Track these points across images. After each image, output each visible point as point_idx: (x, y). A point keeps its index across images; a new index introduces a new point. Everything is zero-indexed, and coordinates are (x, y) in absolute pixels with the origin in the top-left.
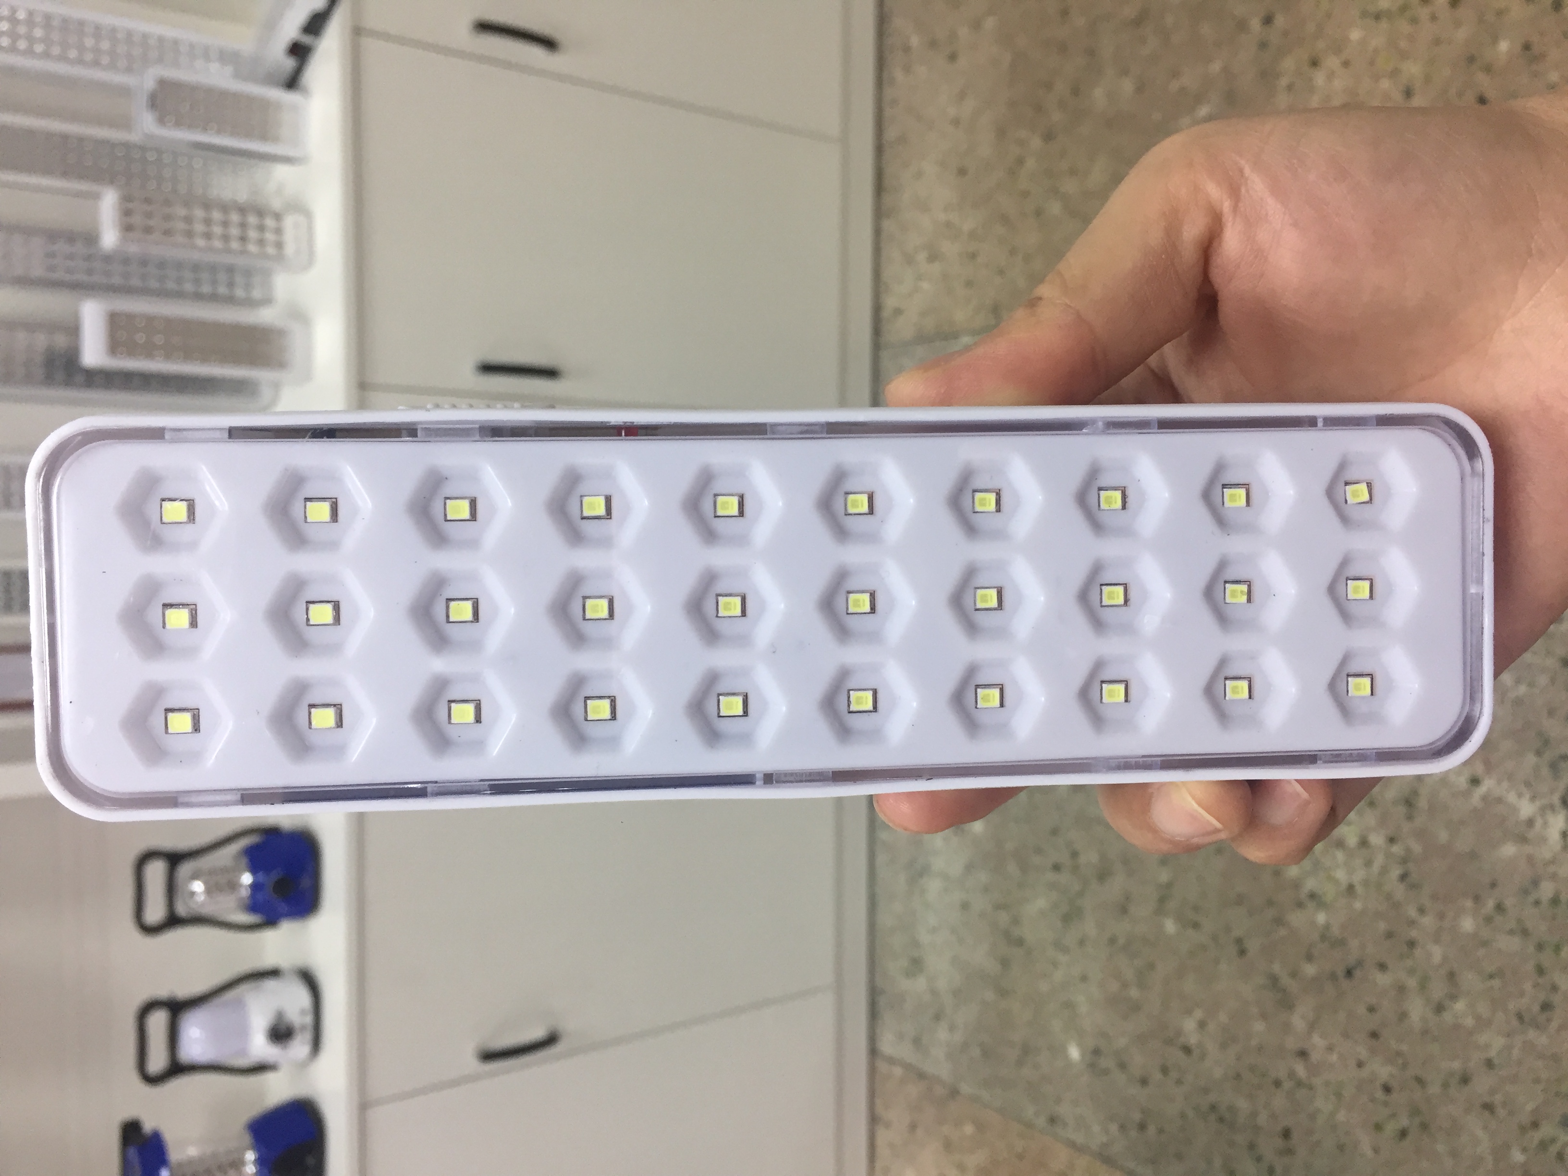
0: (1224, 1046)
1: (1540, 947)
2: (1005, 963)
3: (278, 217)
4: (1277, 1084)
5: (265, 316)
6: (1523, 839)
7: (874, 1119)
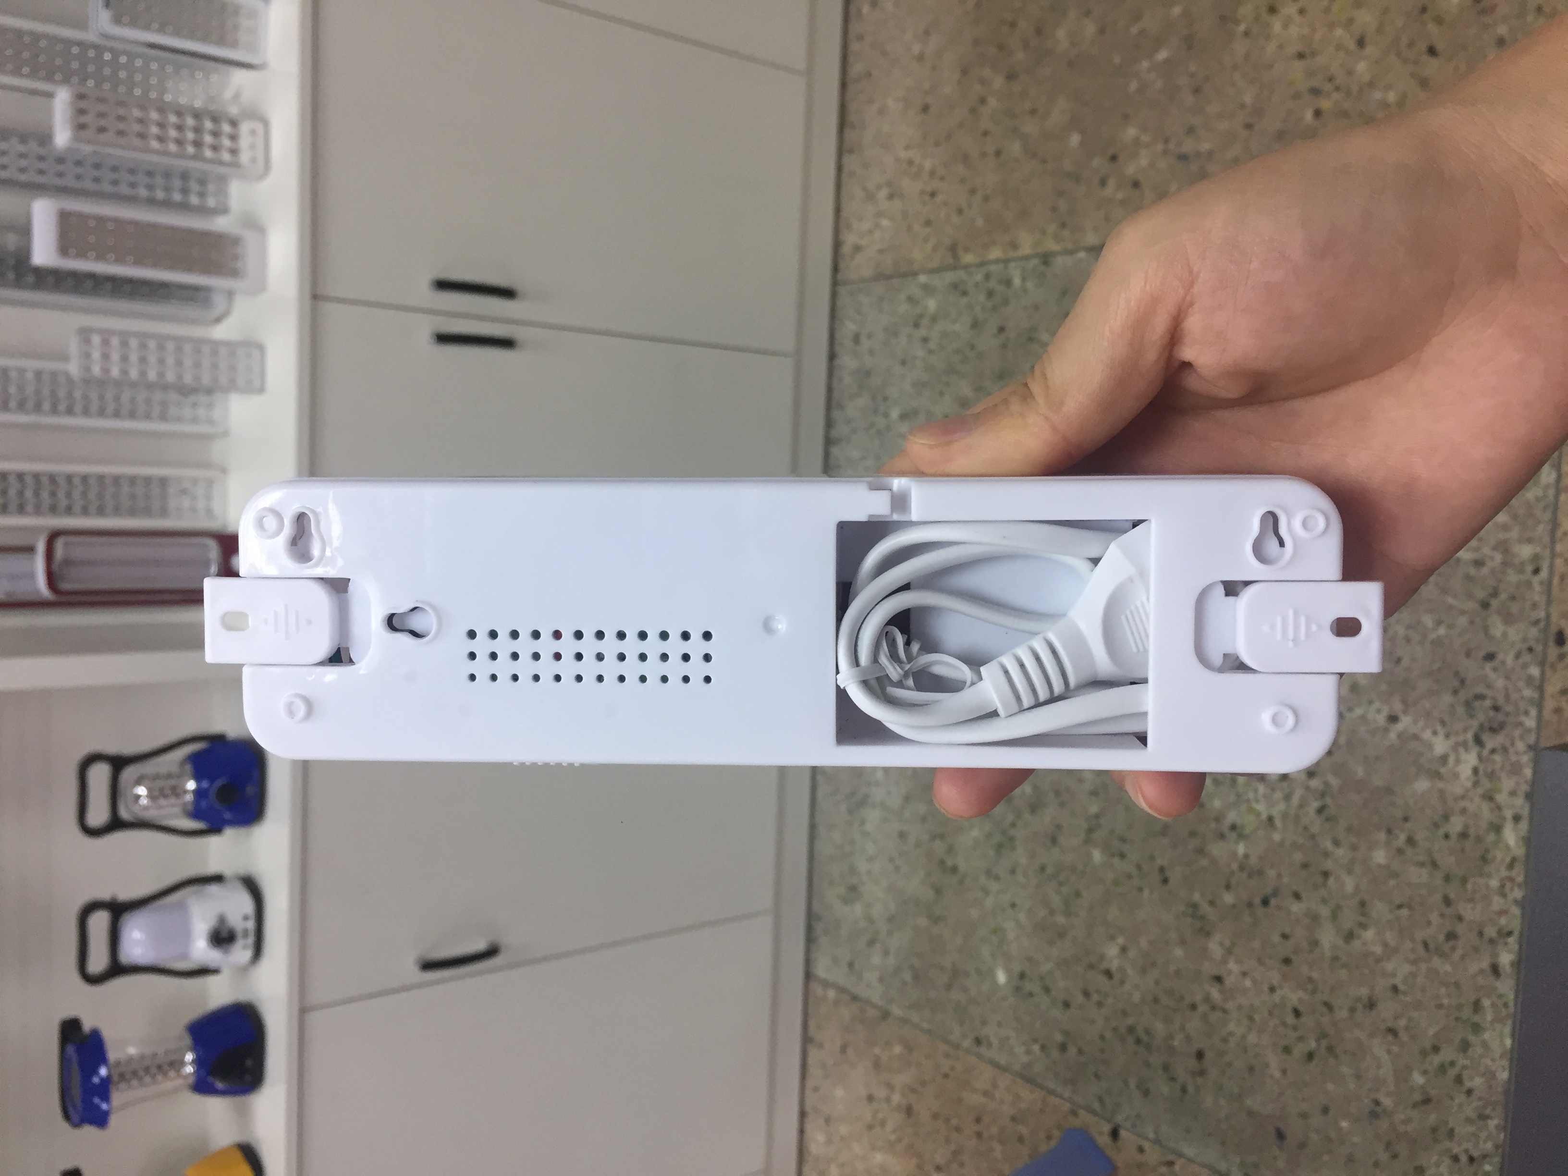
0: (1143, 971)
1: (1447, 879)
2: (938, 891)
3: (234, 123)
4: (1193, 1007)
5: (221, 224)
6: (1436, 775)
7: (807, 1040)
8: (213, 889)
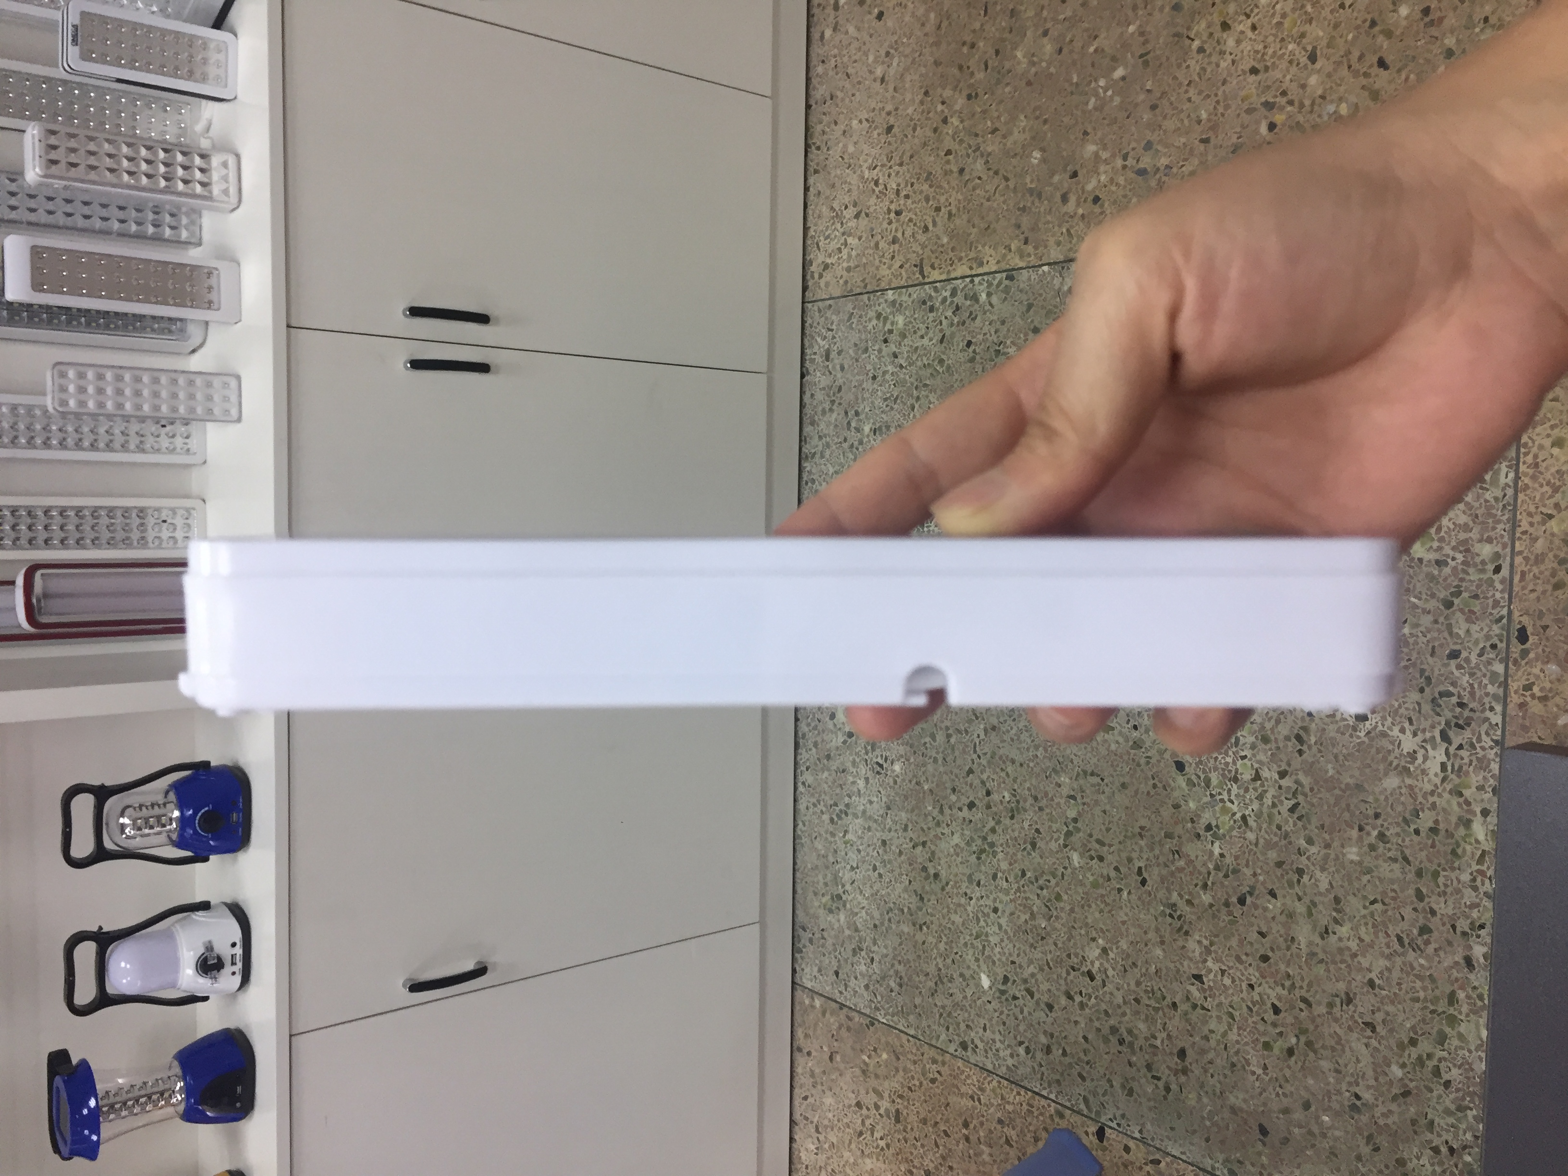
0: (1124, 971)
1: (1419, 874)
2: (921, 898)
3: (205, 157)
4: (1175, 1006)
5: (193, 256)
6: (1405, 772)
8: (199, 916)
